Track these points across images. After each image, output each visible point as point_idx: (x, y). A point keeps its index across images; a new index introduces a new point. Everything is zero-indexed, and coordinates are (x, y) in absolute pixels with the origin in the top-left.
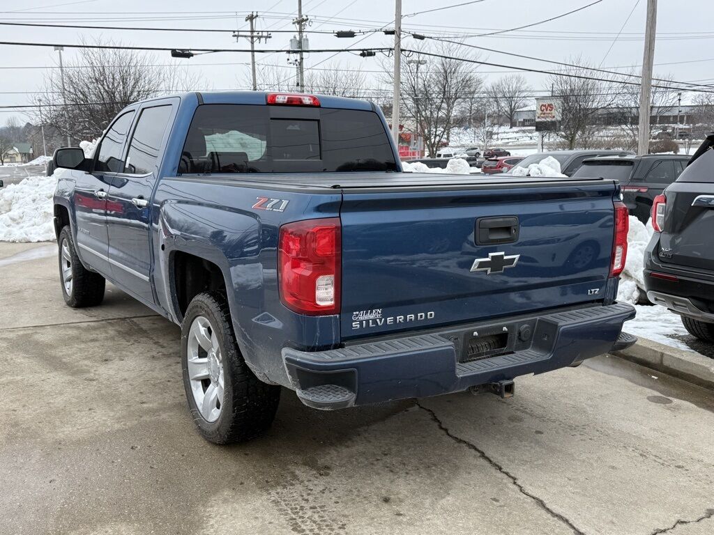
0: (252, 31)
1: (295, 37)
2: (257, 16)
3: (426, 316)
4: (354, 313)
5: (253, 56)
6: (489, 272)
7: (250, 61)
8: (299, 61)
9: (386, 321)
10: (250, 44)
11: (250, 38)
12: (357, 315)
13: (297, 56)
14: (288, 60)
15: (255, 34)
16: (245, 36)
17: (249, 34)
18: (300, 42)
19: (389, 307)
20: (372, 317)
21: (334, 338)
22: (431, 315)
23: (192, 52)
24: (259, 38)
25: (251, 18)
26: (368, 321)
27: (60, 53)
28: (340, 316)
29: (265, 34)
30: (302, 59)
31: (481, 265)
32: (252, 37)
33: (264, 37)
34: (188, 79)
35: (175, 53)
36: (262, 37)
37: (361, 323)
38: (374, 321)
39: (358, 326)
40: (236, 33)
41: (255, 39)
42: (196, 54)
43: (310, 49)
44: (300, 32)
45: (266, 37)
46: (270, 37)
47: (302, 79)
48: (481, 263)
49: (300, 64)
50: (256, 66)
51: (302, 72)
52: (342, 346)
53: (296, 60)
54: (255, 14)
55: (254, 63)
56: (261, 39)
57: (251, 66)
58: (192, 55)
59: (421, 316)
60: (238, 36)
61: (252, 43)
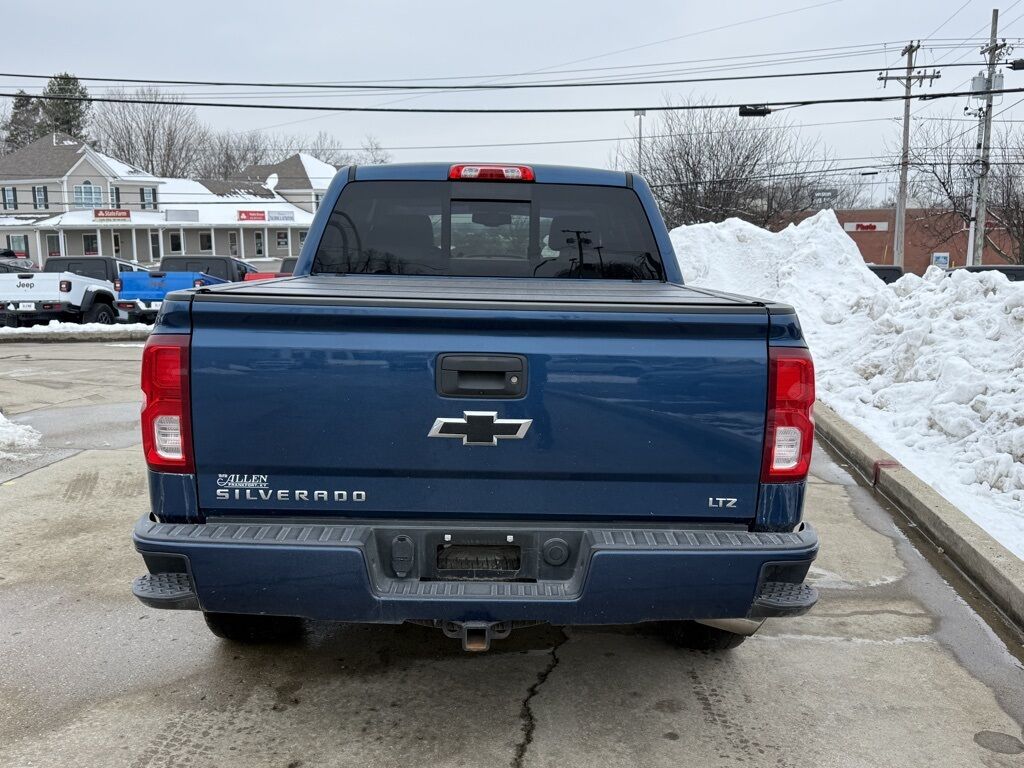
0: (910, 68)
1: (981, 73)
2: (919, 46)
3: (350, 495)
4: (220, 475)
5: (907, 106)
6: (465, 441)
7: (901, 114)
8: (984, 110)
9: (275, 494)
10: (904, 89)
11: (904, 81)
12: (225, 480)
13: (983, 103)
14: (966, 109)
15: (914, 73)
16: (898, 78)
17: (904, 73)
18: (989, 81)
19: (279, 474)
20: (252, 484)
21: (187, 508)
22: (359, 496)
23: (770, 107)
24: (921, 78)
25: (910, 50)
26: (243, 491)
27: (640, 120)
28: (196, 477)
29: (930, 72)
30: (989, 106)
31: (446, 428)
32: (909, 79)
33: (928, 77)
34: (799, 145)
35: (745, 111)
36: (924, 77)
37: (232, 491)
38: (255, 492)
39: (227, 496)
40: (884, 74)
41: (913, 81)
42: (775, 110)
43: (1005, 88)
44: (992, 65)
45: (932, 77)
46: (938, 77)
47: (988, 138)
48: (446, 424)
49: (986, 116)
50: (911, 121)
51: (988, 128)
52: (202, 521)
53: (981, 109)
54: (915, 44)
55: (907, 116)
56: (924, 81)
57: (902, 122)
58: (769, 112)
59: (341, 496)
60: (886, 79)
61: (908, 87)
